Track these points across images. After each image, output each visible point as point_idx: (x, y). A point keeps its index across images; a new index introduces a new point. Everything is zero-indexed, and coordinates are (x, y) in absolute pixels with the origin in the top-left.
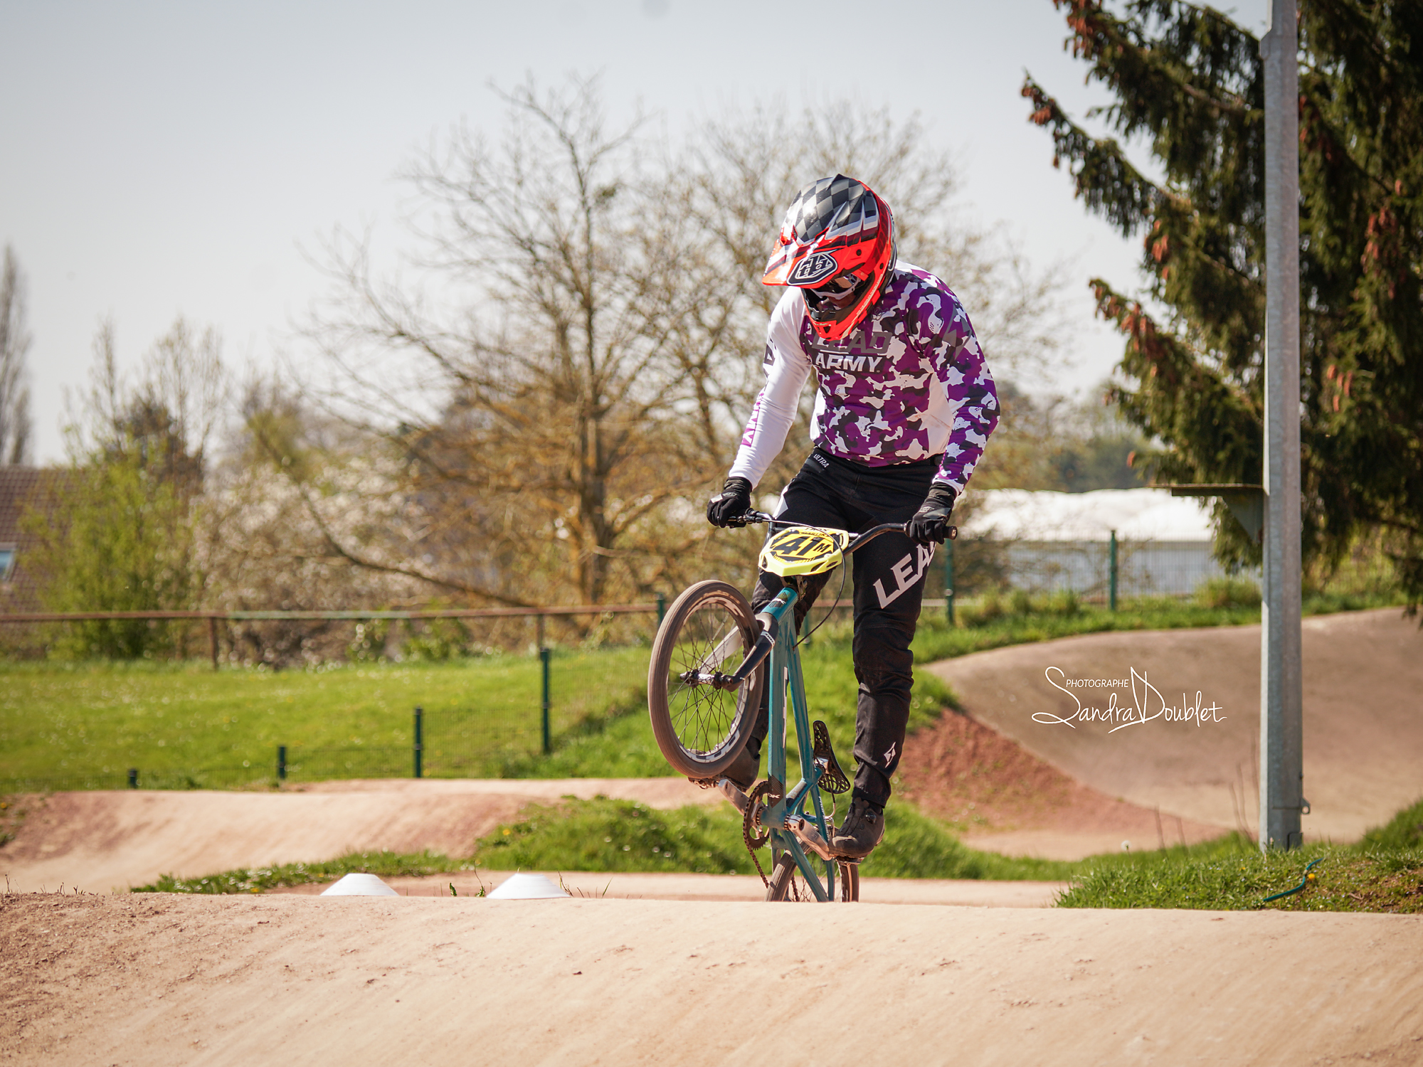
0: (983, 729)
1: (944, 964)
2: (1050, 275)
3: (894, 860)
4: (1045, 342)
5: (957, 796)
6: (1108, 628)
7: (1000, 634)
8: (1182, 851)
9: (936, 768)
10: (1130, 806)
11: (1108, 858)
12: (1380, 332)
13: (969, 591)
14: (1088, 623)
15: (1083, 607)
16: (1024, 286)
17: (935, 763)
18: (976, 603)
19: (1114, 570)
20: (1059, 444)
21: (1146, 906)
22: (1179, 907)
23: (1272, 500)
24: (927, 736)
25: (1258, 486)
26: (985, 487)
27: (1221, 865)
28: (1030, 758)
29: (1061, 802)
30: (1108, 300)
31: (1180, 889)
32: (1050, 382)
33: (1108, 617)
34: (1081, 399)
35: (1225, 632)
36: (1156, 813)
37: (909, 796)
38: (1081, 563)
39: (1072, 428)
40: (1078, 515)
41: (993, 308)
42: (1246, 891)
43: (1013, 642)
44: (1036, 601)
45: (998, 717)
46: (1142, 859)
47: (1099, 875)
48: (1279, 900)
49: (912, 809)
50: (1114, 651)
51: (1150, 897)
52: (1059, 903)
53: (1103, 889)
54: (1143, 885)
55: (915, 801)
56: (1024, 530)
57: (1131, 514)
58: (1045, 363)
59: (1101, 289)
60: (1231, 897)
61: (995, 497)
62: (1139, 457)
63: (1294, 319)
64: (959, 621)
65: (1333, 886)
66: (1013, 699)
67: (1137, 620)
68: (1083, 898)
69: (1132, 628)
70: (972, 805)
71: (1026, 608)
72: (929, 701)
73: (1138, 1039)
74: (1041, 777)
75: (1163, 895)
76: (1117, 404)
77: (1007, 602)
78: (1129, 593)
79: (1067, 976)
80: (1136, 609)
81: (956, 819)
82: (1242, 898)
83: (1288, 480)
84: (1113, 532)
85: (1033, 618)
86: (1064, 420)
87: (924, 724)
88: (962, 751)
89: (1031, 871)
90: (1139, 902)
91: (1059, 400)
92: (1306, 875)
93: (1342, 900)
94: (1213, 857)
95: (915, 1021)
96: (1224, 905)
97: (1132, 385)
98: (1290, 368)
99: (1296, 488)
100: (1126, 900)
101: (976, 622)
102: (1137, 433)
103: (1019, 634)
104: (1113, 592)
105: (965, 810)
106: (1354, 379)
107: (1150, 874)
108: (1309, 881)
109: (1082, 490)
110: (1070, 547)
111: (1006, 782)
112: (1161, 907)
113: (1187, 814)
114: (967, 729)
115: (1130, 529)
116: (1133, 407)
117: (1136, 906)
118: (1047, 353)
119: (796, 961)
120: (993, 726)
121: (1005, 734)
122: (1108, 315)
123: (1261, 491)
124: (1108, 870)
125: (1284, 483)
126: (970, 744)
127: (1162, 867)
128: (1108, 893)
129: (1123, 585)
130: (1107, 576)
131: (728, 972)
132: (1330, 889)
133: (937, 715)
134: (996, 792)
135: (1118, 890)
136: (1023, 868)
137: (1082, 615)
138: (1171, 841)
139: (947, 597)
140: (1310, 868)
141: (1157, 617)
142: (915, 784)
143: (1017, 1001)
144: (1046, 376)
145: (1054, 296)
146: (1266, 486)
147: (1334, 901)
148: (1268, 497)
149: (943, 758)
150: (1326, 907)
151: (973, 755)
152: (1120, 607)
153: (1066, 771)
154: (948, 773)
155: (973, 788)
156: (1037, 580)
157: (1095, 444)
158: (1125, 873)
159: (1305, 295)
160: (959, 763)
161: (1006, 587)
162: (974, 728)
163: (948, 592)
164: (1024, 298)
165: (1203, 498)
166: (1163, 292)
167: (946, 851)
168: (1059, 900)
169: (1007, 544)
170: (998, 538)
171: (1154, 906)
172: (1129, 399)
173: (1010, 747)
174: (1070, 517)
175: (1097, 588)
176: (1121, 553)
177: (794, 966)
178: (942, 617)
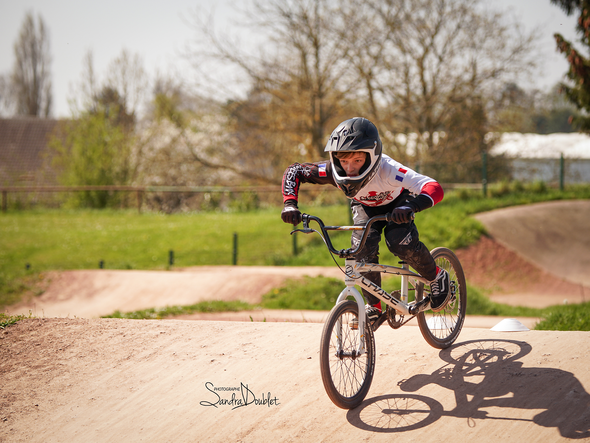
0: (499, 246)
2: (534, 32)
4: (531, 64)
5: (488, 277)
6: (559, 199)
7: (509, 200)
9: (478, 264)
10: (569, 283)
11: (557, 307)
13: (494, 180)
14: (550, 196)
15: (547, 189)
16: (521, 38)
17: (477, 261)
18: (498, 186)
19: (562, 172)
20: (536, 112)
24: (473, 248)
26: (501, 132)
28: (521, 260)
29: (536, 280)
30: (562, 45)
33: (559, 194)
34: (547, 91)
36: (581, 286)
38: (546, 168)
39: (543, 104)
40: (546, 146)
41: (506, 48)
43: (515, 204)
44: (526, 186)
45: (507, 240)
46: (575, 308)
47: (554, 315)
50: (562, 210)
51: (578, 325)
52: (535, 328)
53: (556, 321)
54: (574, 320)
56: (521, 152)
57: (570, 145)
58: (530, 74)
59: (559, 38)
61: (506, 136)
62: (575, 119)
64: (489, 194)
66: (514, 232)
67: (572, 195)
68: (546, 325)
69: (570, 199)
70: (495, 281)
71: (520, 189)
72: (475, 232)
74: (527, 269)
75: (583, 325)
76: (563, 95)
77: (512, 186)
78: (569, 182)
79: (539, 362)
80: (572, 190)
81: (486, 288)
84: (562, 154)
85: (524, 194)
86: (539, 101)
87: (472, 243)
88: (489, 256)
89: (522, 313)
91: (536, 92)
97: (572, 84)
100: (567, 327)
101: (498, 195)
102: (573, 107)
103: (517, 201)
104: (562, 181)
105: (491, 284)
107: (578, 315)
109: (547, 133)
110: (541, 161)
111: (510, 271)
114: (492, 246)
116: (572, 95)
117: (571, 330)
118: (531, 69)
120: (505, 244)
121: (510, 248)
122: (562, 51)
124: (558, 312)
126: (494, 253)
127: (584, 311)
128: (558, 324)
129: (566, 178)
130: (559, 174)
133: (478, 239)
134: (506, 275)
135: (563, 322)
136: (518, 311)
137: (547, 192)
138: (587, 299)
139: (483, 183)
141: (583, 193)
143: (515, 373)
144: (531, 80)
145: (535, 43)
149: (481, 259)
151: (495, 258)
152: (565, 189)
153: (539, 266)
154: (484, 266)
155: (495, 273)
156: (525, 175)
157: (554, 112)
158: (566, 314)
160: (488, 261)
161: (511, 179)
162: (495, 245)
163: (484, 180)
164: (522, 43)
166: (587, 41)
167: (482, 303)
168: (535, 326)
169: (511, 159)
170: (506, 156)
172: (570, 91)
173: (513, 255)
174: (542, 147)
175: (555, 179)
176: (566, 164)
177: (411, 356)
178: (481, 193)
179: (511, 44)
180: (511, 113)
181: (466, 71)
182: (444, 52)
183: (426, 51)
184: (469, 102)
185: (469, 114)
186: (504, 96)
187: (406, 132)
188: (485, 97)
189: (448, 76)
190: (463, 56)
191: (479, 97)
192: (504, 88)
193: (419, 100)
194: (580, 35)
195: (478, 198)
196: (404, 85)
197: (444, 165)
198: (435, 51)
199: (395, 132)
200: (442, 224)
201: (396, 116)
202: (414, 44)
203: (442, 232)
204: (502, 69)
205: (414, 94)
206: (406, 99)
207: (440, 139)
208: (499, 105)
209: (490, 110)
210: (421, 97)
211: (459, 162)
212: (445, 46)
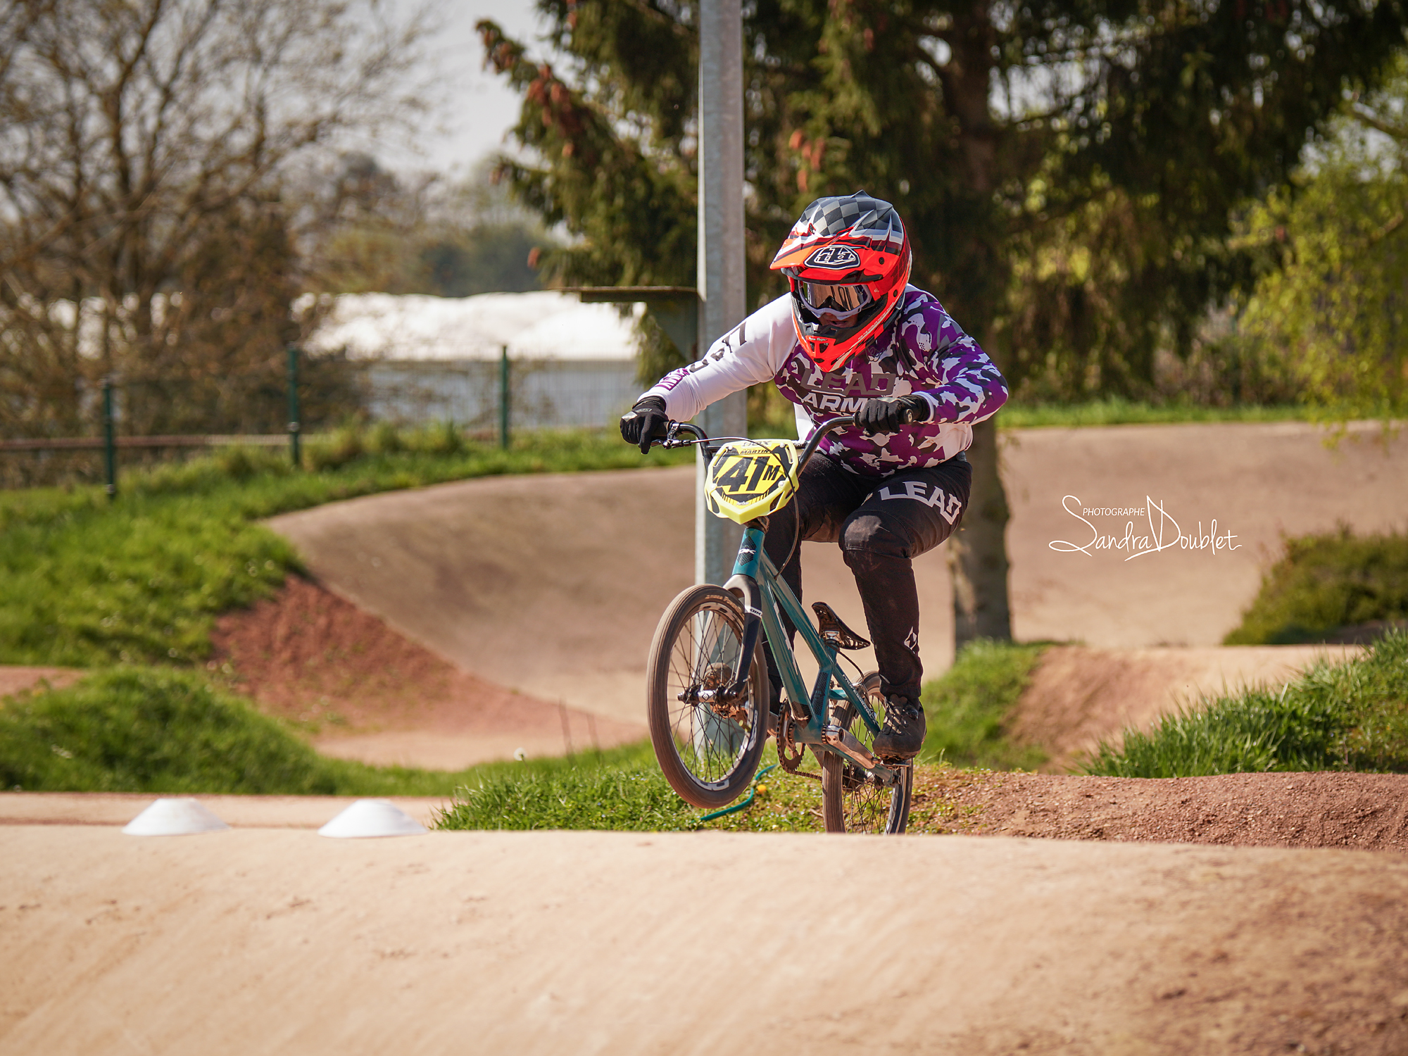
0: (339, 603)
1: (297, 904)
2: (420, 16)
3: (224, 771)
4: (413, 103)
5: (306, 688)
6: (498, 472)
7: (362, 478)
8: (597, 756)
9: (280, 652)
10: (528, 700)
11: (500, 767)
12: (850, 94)
13: (319, 422)
14: (474, 465)
15: (469, 445)
16: (387, 32)
17: (277, 645)
18: (332, 440)
19: (506, 398)
20: (431, 235)
21: (550, 827)
22: (594, 828)
23: (709, 306)
24: (267, 611)
25: (691, 289)
26: (337, 292)
27: (646, 775)
28: (399, 639)
29: (440, 694)
30: (500, 49)
31: (595, 805)
32: (422, 154)
33: (501, 458)
34: (462, 177)
35: (649, 476)
36: (562, 708)
37: (243, 688)
38: (462, 388)
39: (450, 215)
40: (458, 326)
41: (347, 61)
42: (680, 807)
43: (378, 489)
44: (407, 436)
45: (358, 587)
46: (546, 767)
47: (491, 788)
48: (721, 818)
49: (248, 706)
50: (506, 501)
51: (556, 816)
52: (440, 825)
53: (496, 806)
54: (547, 801)
55: (252, 694)
56: (390, 345)
57: (527, 325)
58: (413, 130)
59: (490, 32)
60: (660, 816)
61: (349, 303)
62: (544, 254)
63: (736, 75)
64: (307, 460)
65: (790, 800)
66: (376, 563)
67: (535, 461)
68: (471, 818)
69: (529, 471)
70: (325, 699)
71: (393, 446)
72: (269, 566)
73: (544, 998)
74: (413, 663)
75: (572, 814)
76: (507, 185)
77: (371, 438)
78: (525, 427)
79: (454, 918)
80: (532, 446)
81: (304, 718)
82: (674, 818)
83: (730, 281)
84: (505, 348)
85: (404, 458)
86: (438, 203)
87: (263, 596)
88: (311, 631)
89: (401, 784)
90: (542, 822)
91: (433, 178)
92: (755, 787)
93: (801, 819)
94: (636, 764)
95: (259, 978)
96: (650, 825)
97: (530, 158)
98: (731, 137)
99: (739, 291)
100: (526, 821)
101: (331, 464)
102: (532, 221)
103: (384, 480)
104: (505, 424)
105: (316, 707)
106: (826, 149)
107: (555, 785)
108: (760, 795)
109: (462, 293)
110: (448, 369)
111: (369, 670)
112: (571, 828)
113: (601, 708)
114: (318, 602)
115: (526, 344)
116: (528, 188)
117: (537, 828)
118: (416, 117)
119: (106, 902)
120: (352, 597)
121: (368, 608)
122: (500, 68)
123: (696, 295)
124: (502, 782)
125: (724, 285)
126: (322, 621)
127: (571, 778)
128: (503, 811)
129: (516, 415)
130: (496, 403)
131: (19, 917)
132: (786, 805)
133: (280, 584)
134: (356, 683)
135: (516, 808)
136: (390, 781)
137: (465, 454)
138: (581, 741)
139: (291, 433)
140: (760, 778)
141: (563, 456)
142: (252, 673)
143: (388, 950)
144: (416, 147)
145: (424, 45)
146: (702, 289)
147: (791, 820)
148: (703, 303)
149: (288, 639)
150: (781, 826)
151: (327, 635)
152: (515, 445)
153: (445, 655)
154: (295, 659)
155: (326, 677)
156: (406, 408)
157: (480, 234)
158: (525, 786)
159: (750, 44)
160: (308, 645)
161: (368, 419)
162: (327, 601)
163: (293, 425)
164: (387, 46)
165: (623, 304)
166: (567, 39)
167: (292, 758)
168: (440, 821)
169: (366, 364)
170: (352, 357)
171: (560, 827)
172: (525, 177)
173: (374, 625)
174: (448, 329)
175: (484, 418)
176: (514, 376)
177: (103, 908)
178: (286, 459)
179: (357, 49)
180: (360, 236)
181: (237, 125)
182: (175, 75)
183: (128, 71)
184: (246, 209)
185: (248, 243)
186: (343, 193)
187: (76, 294)
188: (288, 194)
189: (189, 138)
190: (228, 84)
191: (275, 198)
192: (340, 169)
193: (109, 207)
194: (549, 24)
195: (279, 472)
196: (68, 167)
197: (184, 384)
198: (151, 71)
199: (45, 296)
200: (179, 545)
201: (45, 251)
202: (93, 52)
203: (179, 568)
204: (335, 119)
205: (94, 190)
206: (74, 204)
207: (170, 310)
208: (328, 219)
209: (303, 231)
210: (115, 197)
211: (223, 376)
212: (180, 57)
